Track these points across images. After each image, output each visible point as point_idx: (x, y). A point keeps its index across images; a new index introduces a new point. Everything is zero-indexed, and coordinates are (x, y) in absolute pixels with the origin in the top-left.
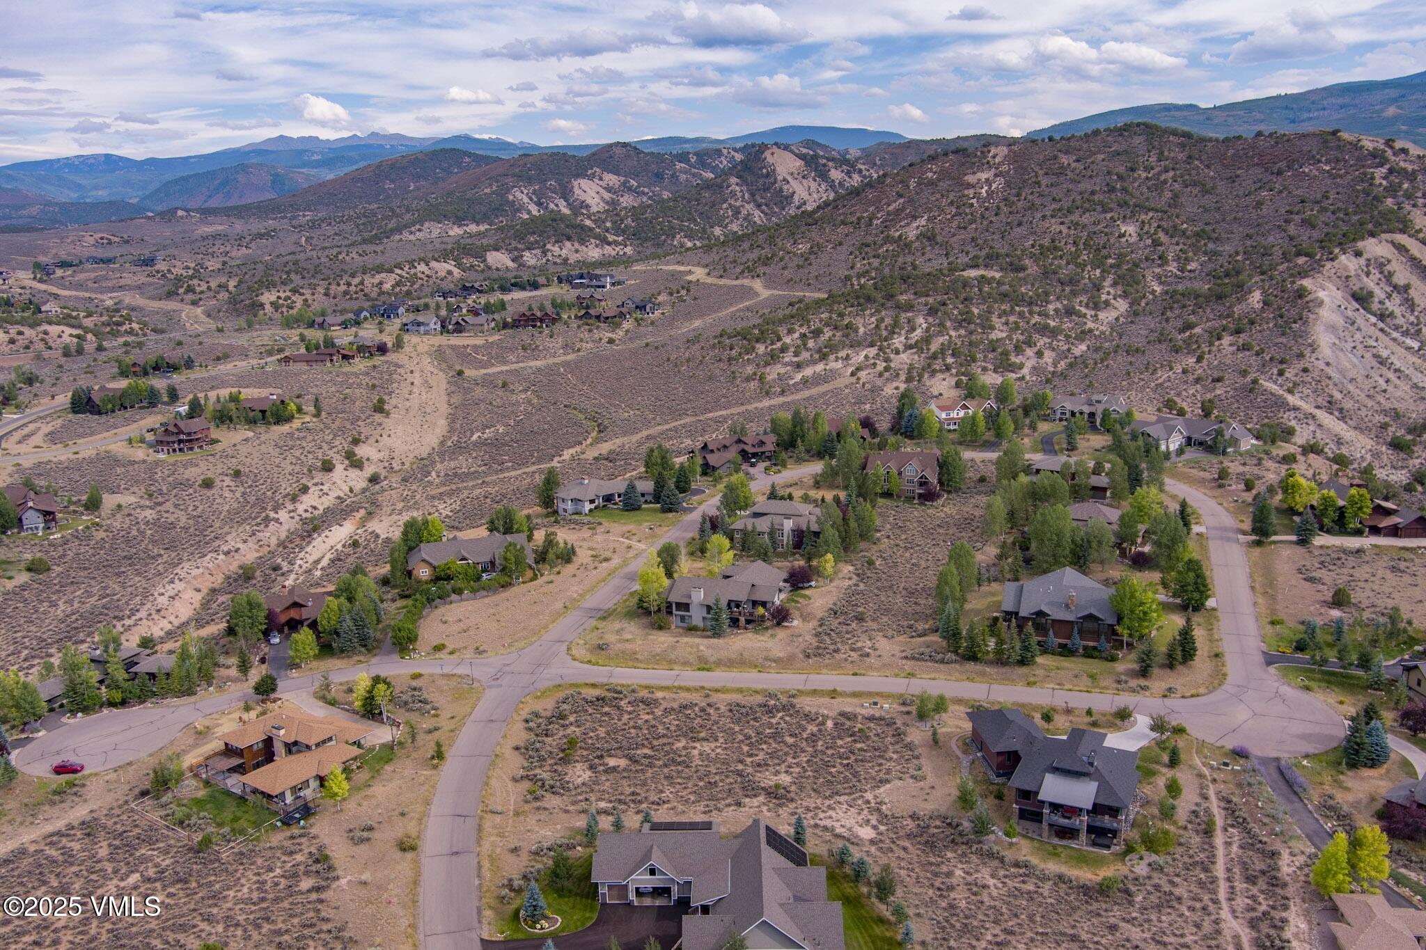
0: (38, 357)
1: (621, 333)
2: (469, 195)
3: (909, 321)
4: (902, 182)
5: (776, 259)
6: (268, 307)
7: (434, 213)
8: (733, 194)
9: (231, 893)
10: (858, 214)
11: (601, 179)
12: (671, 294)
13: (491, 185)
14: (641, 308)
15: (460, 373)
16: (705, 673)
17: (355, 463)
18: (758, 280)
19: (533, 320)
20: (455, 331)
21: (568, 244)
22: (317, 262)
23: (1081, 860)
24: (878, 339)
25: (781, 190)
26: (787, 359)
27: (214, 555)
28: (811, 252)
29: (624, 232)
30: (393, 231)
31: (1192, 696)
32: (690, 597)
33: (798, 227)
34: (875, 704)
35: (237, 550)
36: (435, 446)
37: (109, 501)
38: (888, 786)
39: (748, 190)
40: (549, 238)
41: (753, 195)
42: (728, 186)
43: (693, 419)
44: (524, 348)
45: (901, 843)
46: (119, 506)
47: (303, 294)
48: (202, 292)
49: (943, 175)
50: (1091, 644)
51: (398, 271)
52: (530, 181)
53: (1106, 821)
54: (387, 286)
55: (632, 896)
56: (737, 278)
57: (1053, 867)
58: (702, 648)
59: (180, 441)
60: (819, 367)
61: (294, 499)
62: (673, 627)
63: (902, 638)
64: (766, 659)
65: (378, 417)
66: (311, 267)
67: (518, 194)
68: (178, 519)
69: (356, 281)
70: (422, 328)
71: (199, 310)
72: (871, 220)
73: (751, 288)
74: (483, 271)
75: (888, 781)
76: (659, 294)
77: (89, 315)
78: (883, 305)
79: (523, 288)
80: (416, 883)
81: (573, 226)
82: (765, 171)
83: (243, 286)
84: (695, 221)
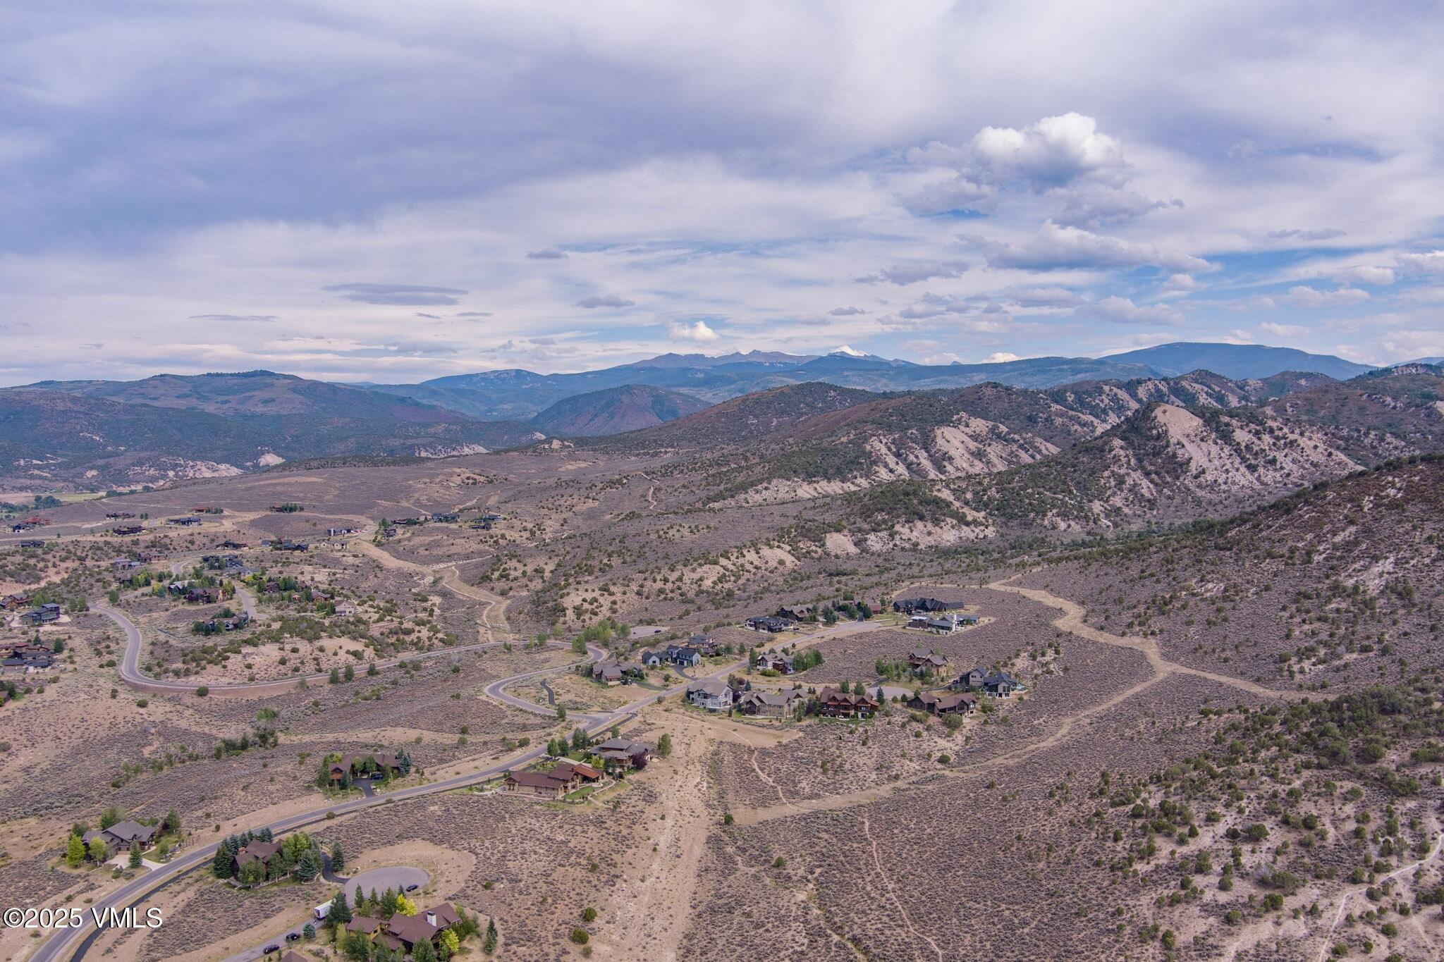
0: (304, 683)
1: (959, 742)
2: (824, 444)
4: (1351, 500)
5: (1177, 605)
6: (570, 614)
7: (786, 468)
8: (1116, 459)
10: (1290, 543)
11: (967, 426)
12: (1033, 656)
13: (848, 433)
14: (993, 687)
15: (728, 819)
18: (1152, 640)
19: (846, 708)
20: (747, 712)
21: (920, 524)
25: (1175, 455)
28: (1226, 598)
29: (986, 505)
39: (1135, 455)
40: (898, 517)
41: (1140, 460)
42: (1110, 451)
44: (824, 767)
47: (612, 594)
48: (516, 579)
51: (723, 561)
52: (890, 428)
54: (708, 583)
56: (1124, 634)
67: (877, 444)
69: (675, 575)
70: (709, 700)
71: (503, 607)
72: (1309, 554)
73: (1143, 656)
74: (820, 559)
76: (1018, 654)
79: (849, 614)
81: (928, 503)
82: (1155, 432)
83: (562, 570)
84: (1071, 492)
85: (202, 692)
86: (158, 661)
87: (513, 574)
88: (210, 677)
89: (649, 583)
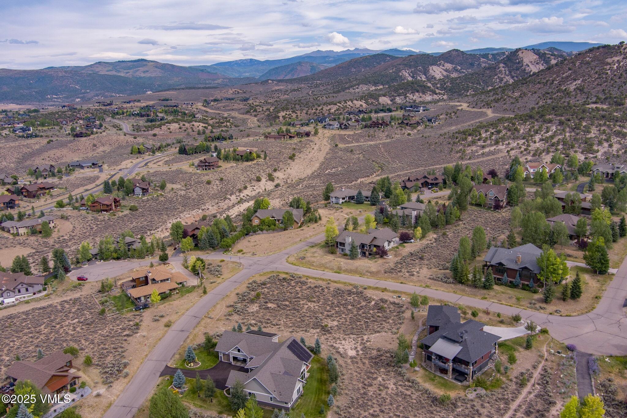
0: (188, 134)
1: (415, 131)
2: (383, 73)
3: (547, 128)
4: (572, 63)
5: (502, 100)
6: (281, 118)
7: (366, 81)
8: (501, 72)
9: (100, 332)
10: (547, 79)
11: (443, 66)
12: (447, 115)
13: (393, 69)
14: (430, 120)
15: (336, 145)
16: (337, 274)
17: (271, 178)
18: (490, 109)
19: (378, 124)
20: (344, 128)
21: (417, 94)
22: (308, 100)
23: (445, 385)
24: (528, 137)
25: (525, 70)
26: (479, 144)
27: (197, 210)
28: (520, 97)
29: (445, 89)
30: (346, 88)
31: (567, 316)
32: (345, 240)
33: (518, 85)
34: (399, 297)
35: (208, 209)
36: (309, 174)
37: (169, 186)
38: (378, 334)
39: (508, 70)
40: (409, 91)
41: (510, 72)
42: (499, 68)
43: (423, 168)
44: (369, 136)
45: (364, 361)
46: (173, 189)
47: (296, 113)
48: (260, 112)
49: (595, 59)
50: (526, 283)
51: (339, 104)
52: (410, 67)
53: (463, 368)
54: (332, 111)
55: (231, 360)
56: (481, 108)
57: (428, 386)
58: (342, 263)
59: (206, 166)
60: (492, 148)
61: (240, 191)
62: (338, 253)
63: (435, 270)
64: (367, 271)
65: (289, 161)
66: (305, 102)
67: (404, 73)
68: (192, 196)
69: (320, 108)
70: (331, 127)
71: (256, 119)
72: (553, 81)
73: (485, 113)
74: (377, 105)
75: (379, 332)
76: (441, 115)
77: (212, 119)
78: (537, 120)
79: (385, 112)
80: (160, 339)
81: (421, 86)
82: (517, 61)
83: (276, 110)
84: (480, 84)
85: (155, 135)
86: (137, 128)
87: (258, 110)
88: (156, 131)
89: (310, 111)
